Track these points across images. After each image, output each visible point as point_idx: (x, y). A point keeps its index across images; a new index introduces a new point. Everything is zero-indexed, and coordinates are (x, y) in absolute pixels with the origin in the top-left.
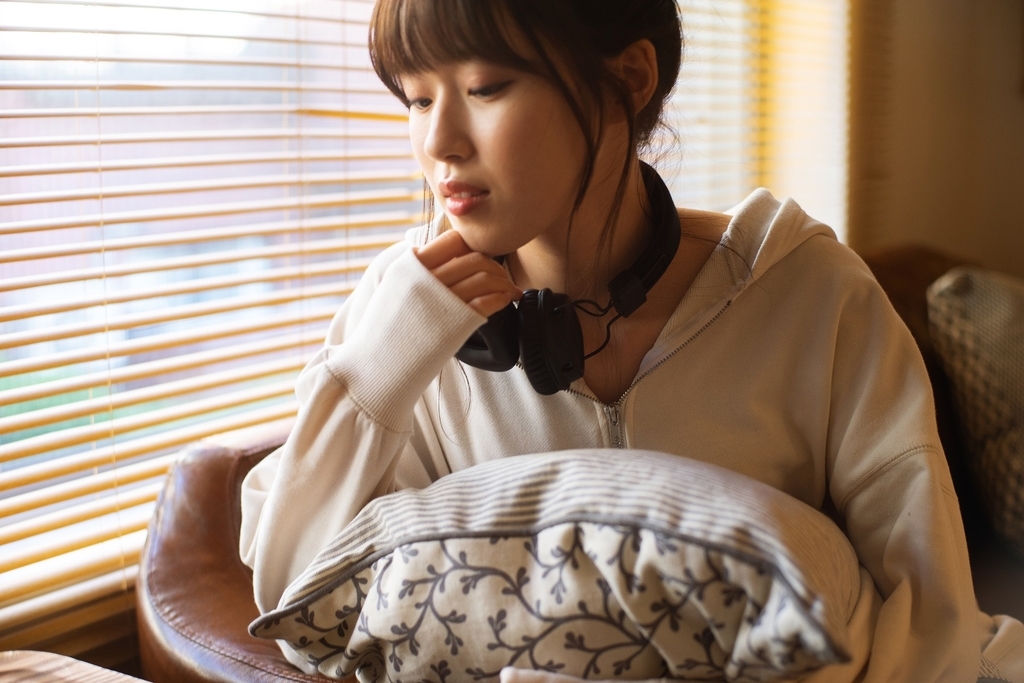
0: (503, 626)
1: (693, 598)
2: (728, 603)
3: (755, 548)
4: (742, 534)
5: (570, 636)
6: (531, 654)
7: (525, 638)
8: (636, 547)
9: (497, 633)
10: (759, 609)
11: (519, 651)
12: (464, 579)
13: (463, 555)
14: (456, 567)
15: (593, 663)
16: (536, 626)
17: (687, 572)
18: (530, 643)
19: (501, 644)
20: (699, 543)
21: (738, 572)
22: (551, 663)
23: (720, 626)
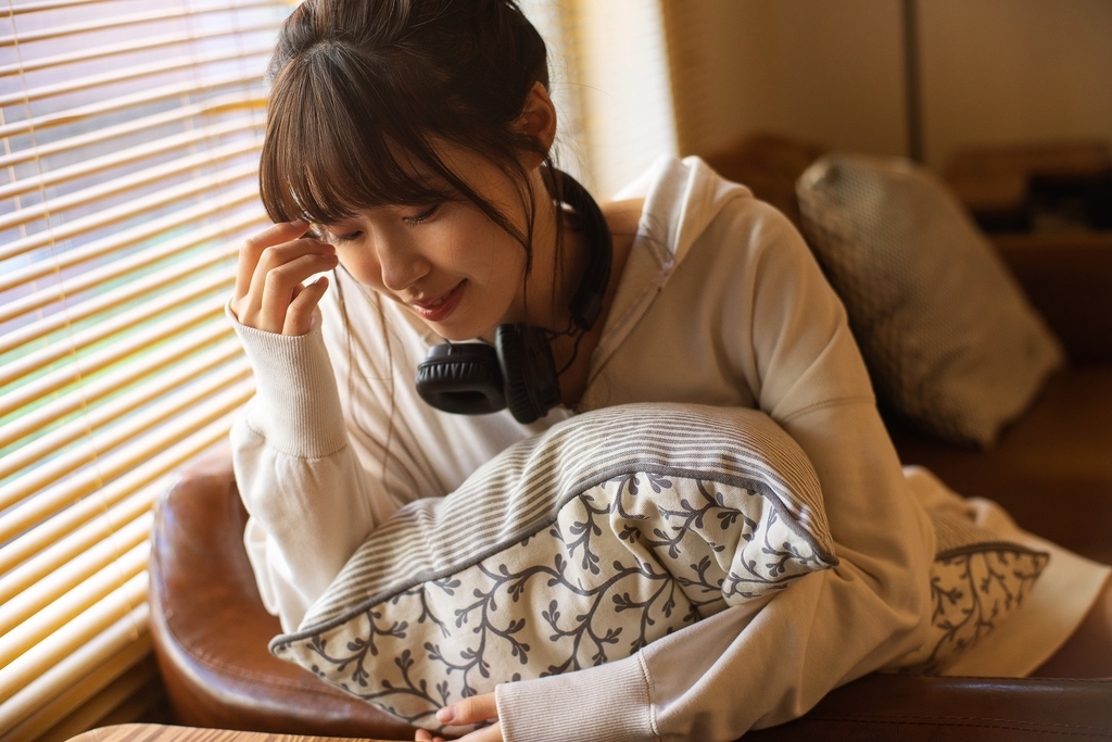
0: (558, 615)
1: (693, 526)
2: (725, 526)
3: (742, 471)
4: (728, 460)
5: (616, 598)
6: (590, 631)
7: (579, 618)
8: (633, 490)
9: (553, 624)
10: (754, 526)
11: (578, 633)
12: (511, 590)
13: (503, 568)
14: (500, 581)
15: (645, 616)
16: (585, 603)
17: (684, 503)
18: (585, 621)
19: (562, 633)
20: (691, 475)
21: (730, 496)
22: (610, 631)
23: (720, 549)
